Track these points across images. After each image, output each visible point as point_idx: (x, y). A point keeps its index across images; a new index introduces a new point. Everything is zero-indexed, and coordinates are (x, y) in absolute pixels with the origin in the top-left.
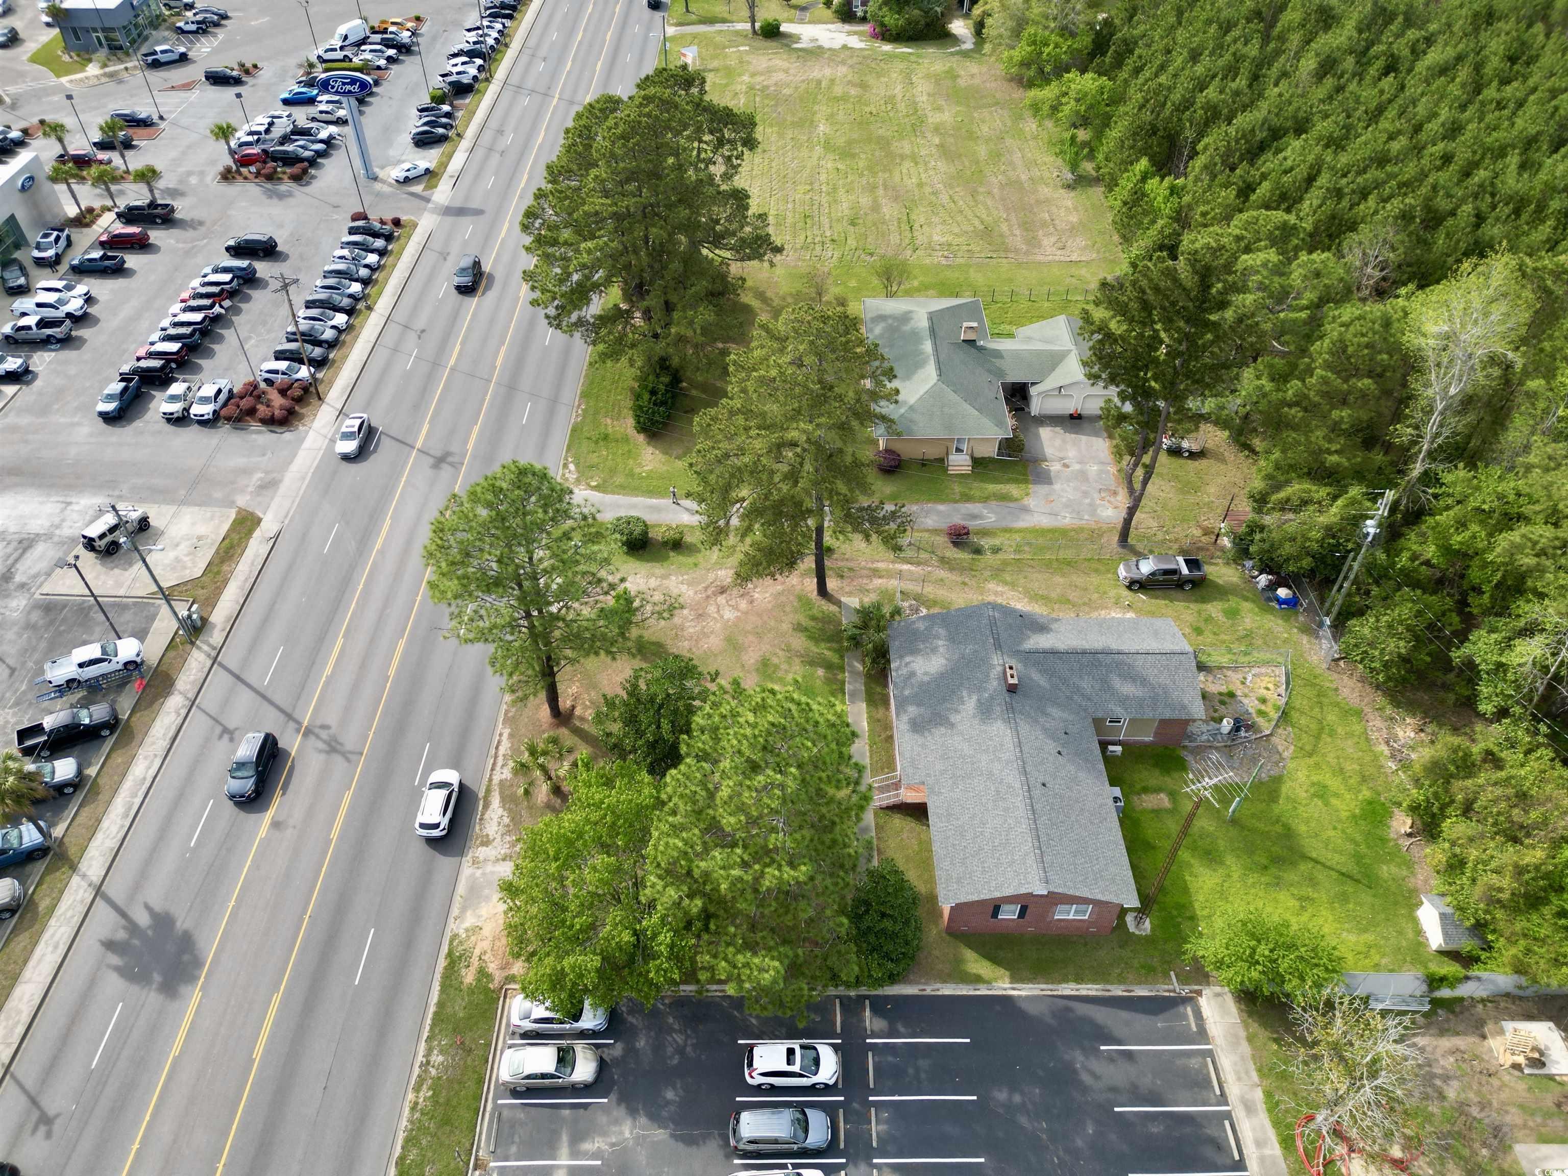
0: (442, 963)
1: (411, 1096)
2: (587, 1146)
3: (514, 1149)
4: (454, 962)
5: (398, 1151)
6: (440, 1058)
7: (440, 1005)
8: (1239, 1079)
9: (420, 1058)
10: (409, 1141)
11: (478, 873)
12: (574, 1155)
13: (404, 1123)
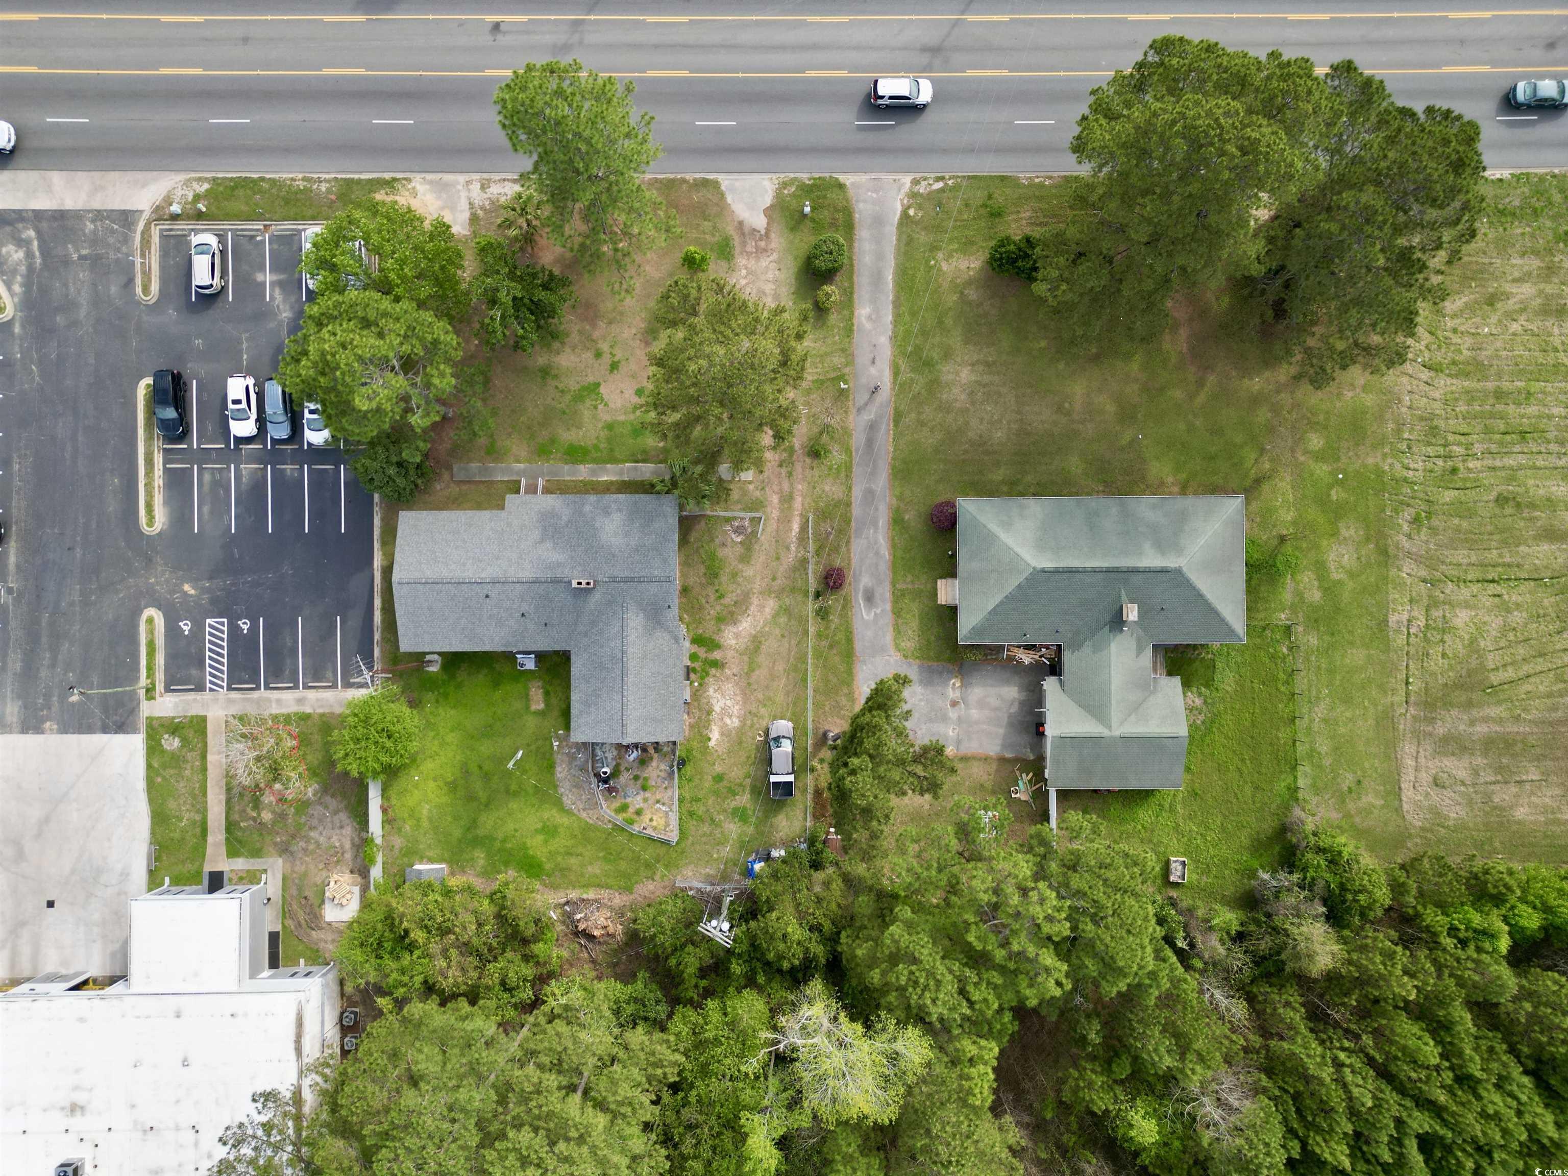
0: (387, 176)
1: (300, 176)
2: (277, 291)
3: (275, 246)
4: (390, 184)
5: (268, 176)
6: (324, 189)
7: (359, 181)
8: (318, 700)
9: (323, 176)
10: (273, 181)
11: (460, 187)
12: (272, 284)
13: (285, 176)
